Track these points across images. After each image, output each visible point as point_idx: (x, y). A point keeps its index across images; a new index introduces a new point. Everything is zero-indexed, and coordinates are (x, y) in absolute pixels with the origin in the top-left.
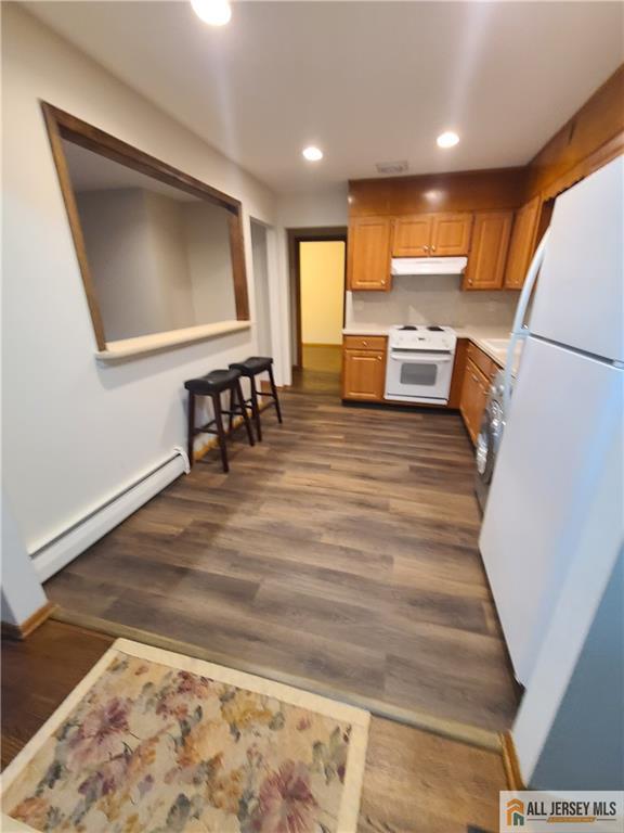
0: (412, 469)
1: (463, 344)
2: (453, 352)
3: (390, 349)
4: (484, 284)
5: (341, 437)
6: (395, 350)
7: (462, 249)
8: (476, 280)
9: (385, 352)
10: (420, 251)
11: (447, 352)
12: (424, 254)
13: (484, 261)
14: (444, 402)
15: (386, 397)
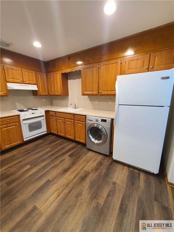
0: (70, 156)
1: (47, 112)
2: (45, 116)
3: (21, 120)
4: (44, 94)
5: (29, 166)
6: (24, 120)
7: (35, 82)
8: (41, 92)
9: (19, 121)
10: (20, 81)
11: (43, 116)
12: (21, 82)
13: (42, 87)
14: (46, 132)
15: (25, 140)
